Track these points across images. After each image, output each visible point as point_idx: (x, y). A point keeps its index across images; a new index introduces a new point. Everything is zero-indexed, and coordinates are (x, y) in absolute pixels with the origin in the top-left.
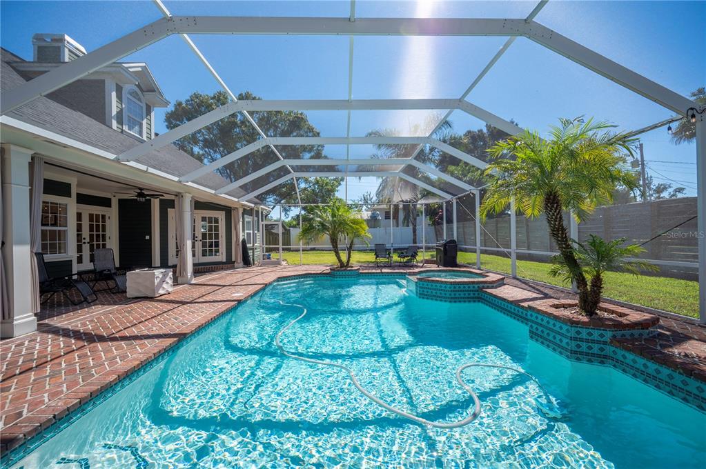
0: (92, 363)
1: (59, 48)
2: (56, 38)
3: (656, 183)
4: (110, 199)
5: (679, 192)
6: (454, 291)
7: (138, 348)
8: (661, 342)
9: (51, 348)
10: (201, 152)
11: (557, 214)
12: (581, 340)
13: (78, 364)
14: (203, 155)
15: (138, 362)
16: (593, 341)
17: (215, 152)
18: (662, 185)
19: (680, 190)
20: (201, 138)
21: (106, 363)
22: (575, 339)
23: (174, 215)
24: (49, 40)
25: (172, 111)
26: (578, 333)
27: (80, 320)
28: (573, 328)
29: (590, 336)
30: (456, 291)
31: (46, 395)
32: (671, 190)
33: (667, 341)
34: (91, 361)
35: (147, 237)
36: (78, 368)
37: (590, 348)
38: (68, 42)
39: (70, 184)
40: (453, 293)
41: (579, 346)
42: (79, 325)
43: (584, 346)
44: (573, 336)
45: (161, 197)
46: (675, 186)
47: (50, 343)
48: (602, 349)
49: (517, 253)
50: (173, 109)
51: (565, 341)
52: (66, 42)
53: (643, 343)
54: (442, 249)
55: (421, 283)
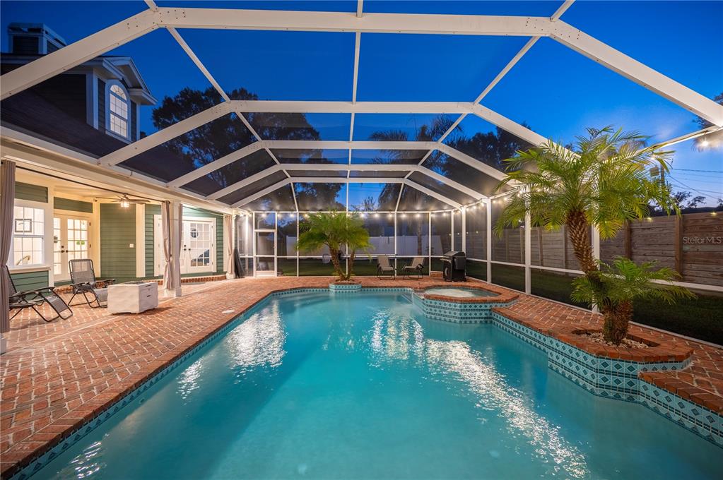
0: (65, 394)
1: (36, 39)
2: (33, 27)
3: (675, 191)
4: (91, 204)
5: (699, 201)
6: (464, 310)
7: (118, 377)
8: (697, 377)
9: (21, 375)
10: (191, 152)
11: (582, 233)
12: (608, 372)
13: (49, 396)
14: (193, 155)
15: (117, 394)
16: (621, 375)
17: (207, 152)
18: (681, 193)
19: (699, 199)
20: (191, 138)
21: (81, 395)
22: (602, 371)
23: (161, 222)
24: (26, 30)
25: (160, 108)
26: (605, 365)
27: (55, 340)
28: (599, 359)
29: (618, 369)
30: (467, 310)
31: (11, 435)
32: (690, 199)
33: (702, 375)
34: (64, 392)
35: (132, 246)
36: (49, 401)
37: (618, 382)
38: (47, 33)
39: (47, 188)
40: (463, 313)
41: (605, 379)
42: (54, 346)
43: (611, 380)
44: (599, 368)
45: (147, 203)
46: (694, 195)
47: (19, 369)
48: (631, 384)
49: (531, 268)
50: (162, 106)
51: (590, 372)
52: (44, 32)
53: (677, 378)
54: (450, 261)
55: (429, 301)
